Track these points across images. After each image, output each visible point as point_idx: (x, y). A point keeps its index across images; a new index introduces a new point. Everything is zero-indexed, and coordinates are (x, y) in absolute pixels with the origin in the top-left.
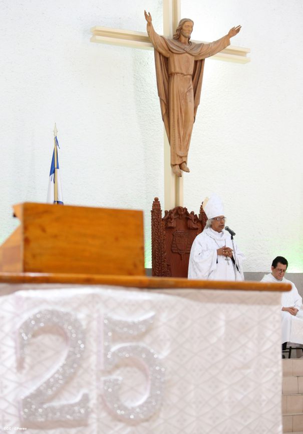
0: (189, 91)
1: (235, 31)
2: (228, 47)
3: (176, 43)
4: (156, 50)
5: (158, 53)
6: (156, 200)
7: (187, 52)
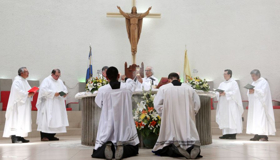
0: (135, 29)
1: (150, 9)
2: (149, 14)
3: (132, 15)
4: (126, 18)
5: (127, 19)
6: (126, 62)
7: (134, 17)
